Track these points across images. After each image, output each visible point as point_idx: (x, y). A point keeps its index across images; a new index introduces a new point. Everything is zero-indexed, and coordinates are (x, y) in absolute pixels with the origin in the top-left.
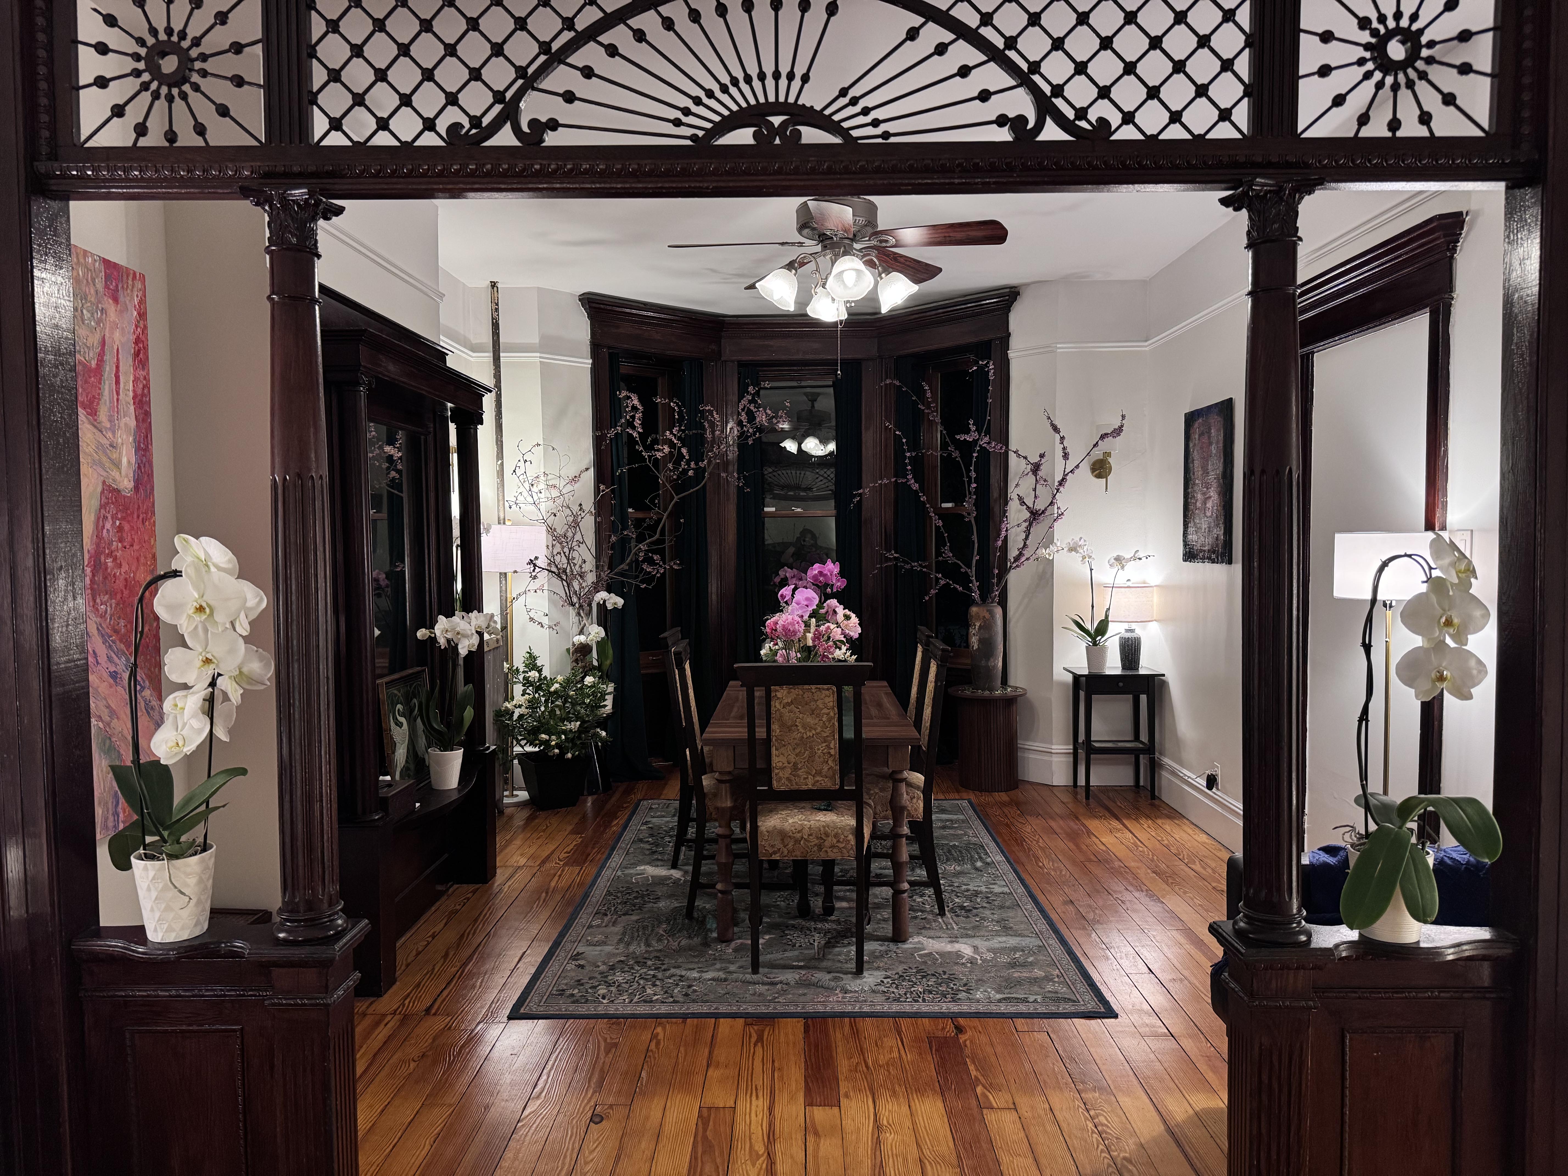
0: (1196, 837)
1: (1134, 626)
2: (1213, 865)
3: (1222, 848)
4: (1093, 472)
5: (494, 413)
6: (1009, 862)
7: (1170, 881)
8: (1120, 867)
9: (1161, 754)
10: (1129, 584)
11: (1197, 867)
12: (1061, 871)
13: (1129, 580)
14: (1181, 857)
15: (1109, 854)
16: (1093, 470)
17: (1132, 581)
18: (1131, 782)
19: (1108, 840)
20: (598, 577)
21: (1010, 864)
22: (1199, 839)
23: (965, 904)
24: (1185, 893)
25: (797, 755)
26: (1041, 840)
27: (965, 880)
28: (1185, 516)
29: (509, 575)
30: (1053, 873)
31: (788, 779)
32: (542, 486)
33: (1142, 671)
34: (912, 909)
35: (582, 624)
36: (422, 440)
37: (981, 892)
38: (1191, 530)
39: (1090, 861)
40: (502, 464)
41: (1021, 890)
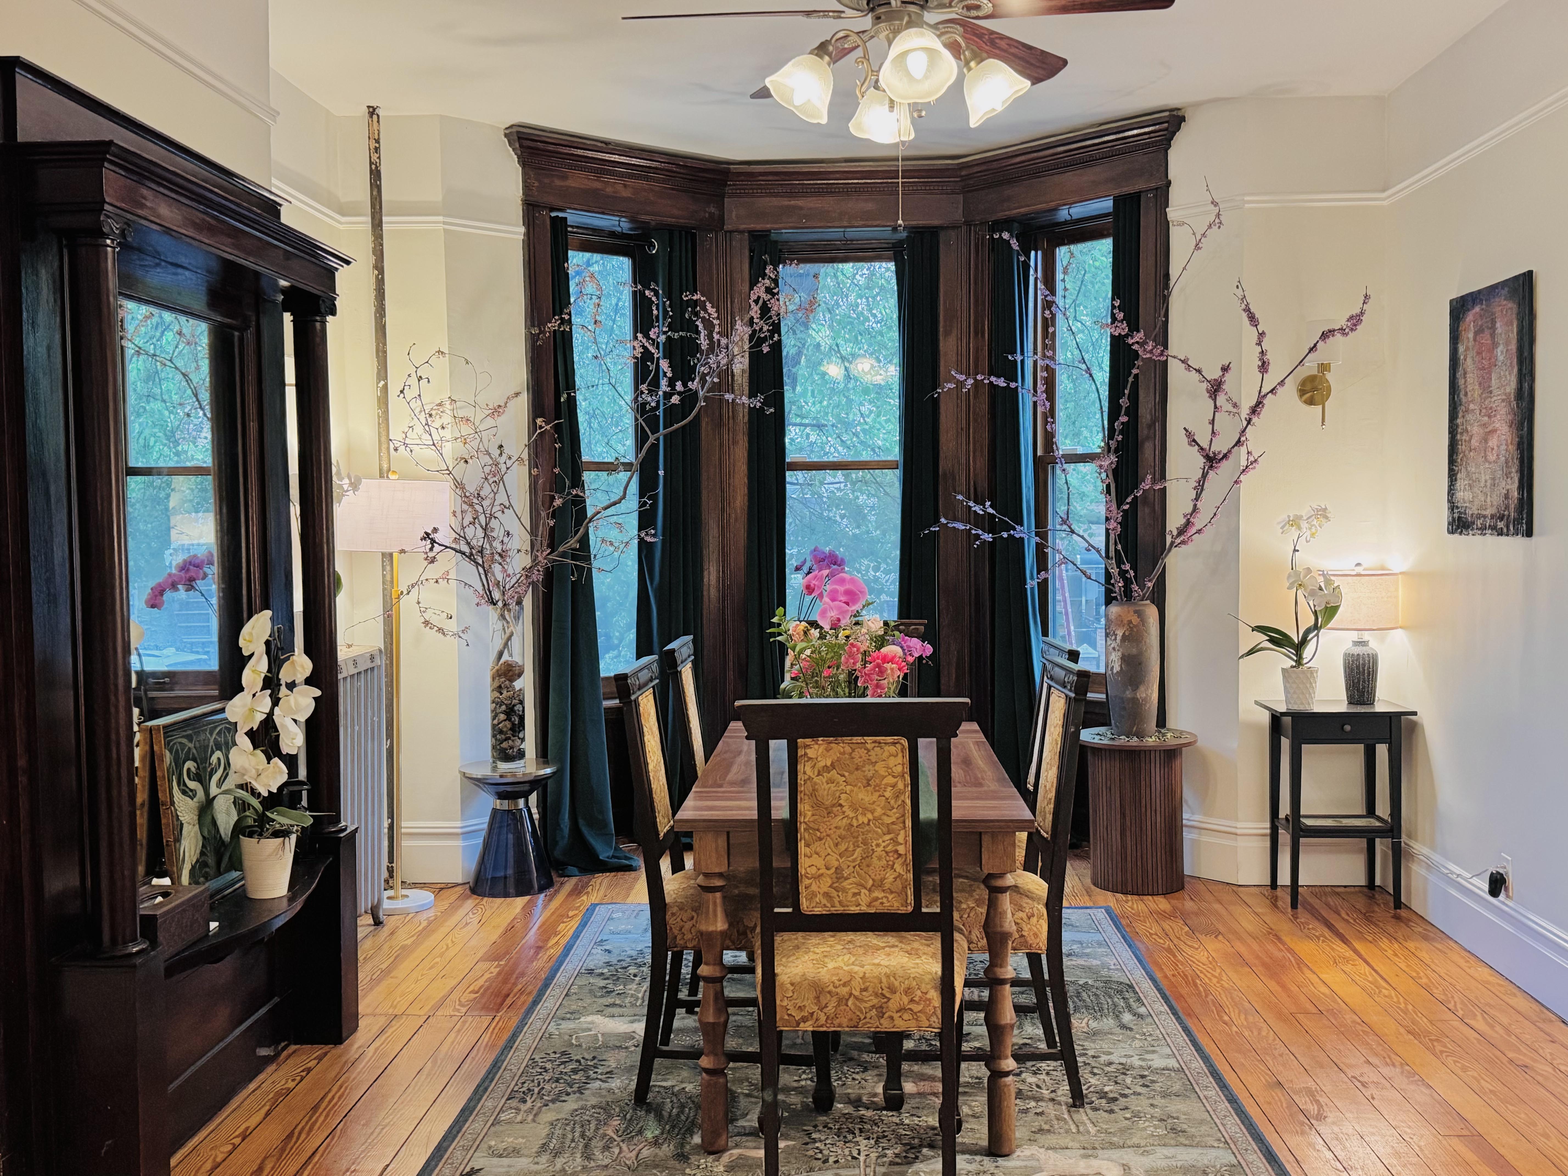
0: (1471, 971)
1: (1366, 636)
2: (1505, 1020)
3: (1516, 991)
4: (1301, 396)
5: (373, 309)
6: (1175, 1013)
7: (1438, 1048)
8: (1354, 1022)
9: (1409, 836)
10: (1359, 570)
11: (1480, 1024)
12: (1260, 1030)
13: (1358, 565)
14: (1451, 1006)
15: (1335, 1001)
16: (1302, 392)
17: (1365, 565)
18: (1362, 881)
19: (1333, 977)
20: (535, 559)
21: (1178, 1018)
22: (1476, 975)
23: (1107, 1089)
24: (1464, 1069)
25: (841, 855)
26: (1225, 978)
27: (1105, 1046)
28: (1452, 461)
29: (395, 555)
30: (1246, 1033)
31: (826, 895)
32: (447, 419)
33: (1380, 707)
34: (1019, 1094)
35: (508, 632)
36: (236, 340)
37: (1132, 1067)
38: (1460, 484)
39: (1307, 1013)
40: (386, 387)
41: (1198, 1064)
